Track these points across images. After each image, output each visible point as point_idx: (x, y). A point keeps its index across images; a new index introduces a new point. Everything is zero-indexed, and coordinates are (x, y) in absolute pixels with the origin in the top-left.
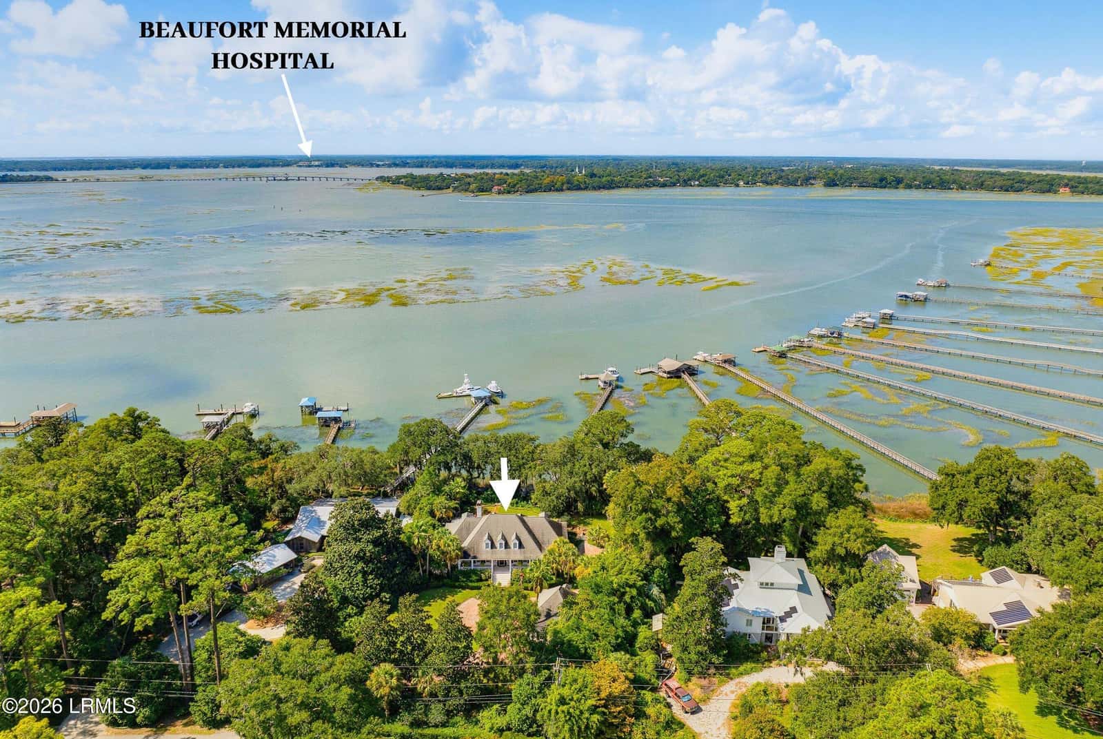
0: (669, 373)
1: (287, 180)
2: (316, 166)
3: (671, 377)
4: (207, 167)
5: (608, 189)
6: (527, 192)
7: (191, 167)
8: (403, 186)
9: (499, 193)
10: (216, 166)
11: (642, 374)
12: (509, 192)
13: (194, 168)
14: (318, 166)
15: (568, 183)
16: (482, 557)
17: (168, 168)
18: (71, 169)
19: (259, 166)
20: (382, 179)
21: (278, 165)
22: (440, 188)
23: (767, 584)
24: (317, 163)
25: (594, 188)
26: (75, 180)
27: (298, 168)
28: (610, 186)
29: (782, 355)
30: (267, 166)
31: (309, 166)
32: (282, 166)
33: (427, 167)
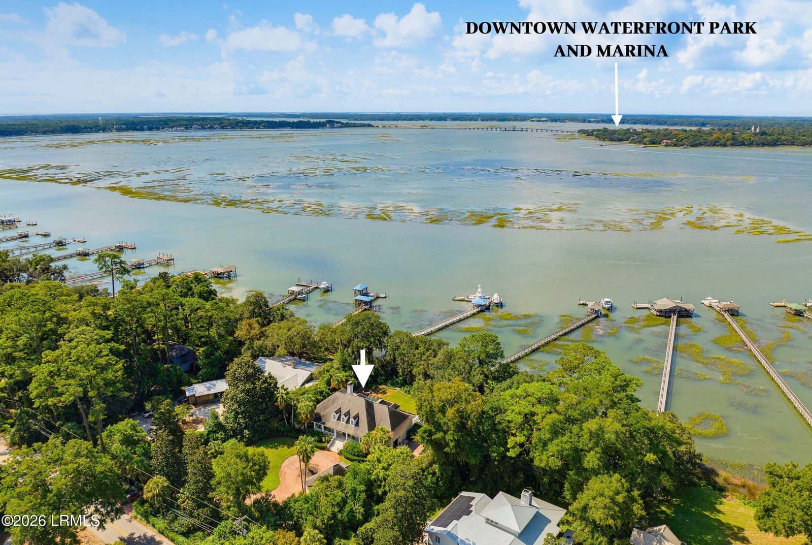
0: (660, 311)
1: (514, 130)
2: (544, 121)
3: (662, 316)
4: (470, 120)
5: (772, 146)
6: (692, 146)
7: (460, 120)
8: (593, 137)
9: (666, 146)
10: (476, 120)
11: (637, 308)
12: (675, 145)
13: (462, 120)
14: (546, 121)
15: (733, 140)
16: (328, 425)
17: (446, 120)
18: (388, 120)
19: (504, 120)
20: (582, 132)
21: (517, 120)
22: (620, 140)
23: (492, 521)
24: (545, 119)
25: (758, 145)
26: (384, 127)
27: (531, 122)
28: (775, 144)
29: (799, 313)
30: (510, 120)
31: (539, 121)
32: (520, 121)
33: (628, 123)
